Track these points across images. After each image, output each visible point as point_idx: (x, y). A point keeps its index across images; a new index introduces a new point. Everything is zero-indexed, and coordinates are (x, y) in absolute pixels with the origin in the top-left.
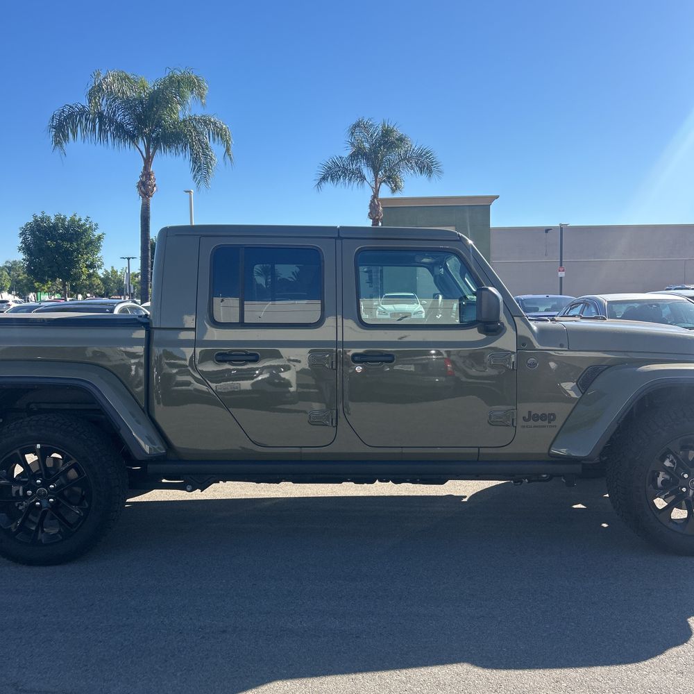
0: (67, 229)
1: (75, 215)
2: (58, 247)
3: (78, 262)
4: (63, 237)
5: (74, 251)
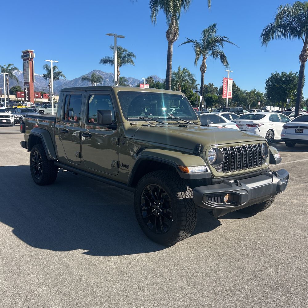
0: (286, 78)
1: (291, 72)
2: (281, 87)
3: (289, 93)
4: (284, 83)
5: (287, 89)
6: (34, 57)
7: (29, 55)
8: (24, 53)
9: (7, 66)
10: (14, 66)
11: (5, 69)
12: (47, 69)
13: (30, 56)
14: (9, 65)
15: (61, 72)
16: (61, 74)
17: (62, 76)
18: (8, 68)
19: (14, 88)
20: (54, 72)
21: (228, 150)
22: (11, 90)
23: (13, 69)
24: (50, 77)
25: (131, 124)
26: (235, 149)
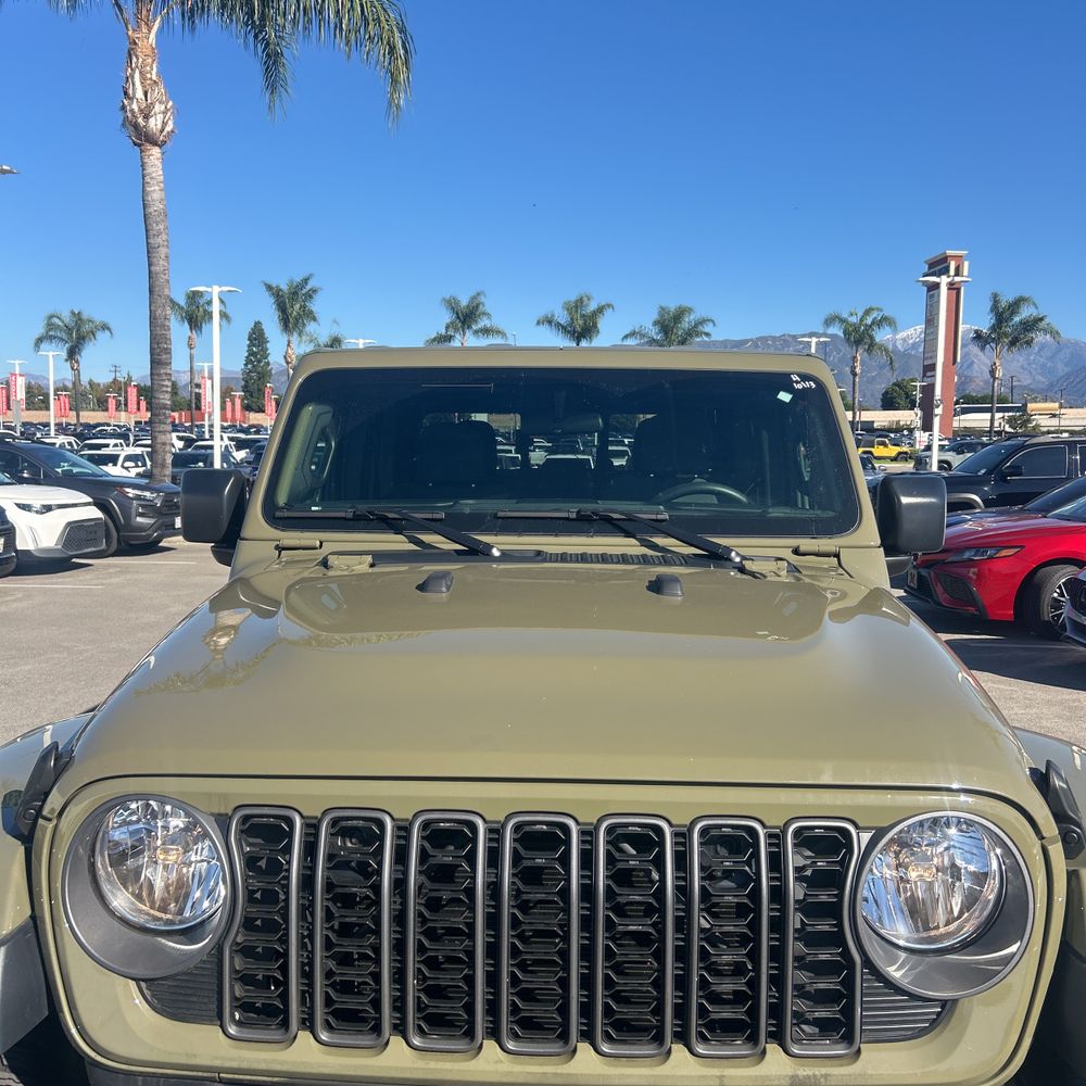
6: (966, 273)
7: (947, 269)
8: (931, 265)
9: (860, 314)
10: (881, 313)
11: (854, 324)
13: (952, 272)
14: (867, 312)
15: (1041, 319)
16: (1042, 324)
17: (1045, 331)
18: (861, 320)
19: (899, 386)
20: (1017, 319)
21: (305, 835)
22: (886, 394)
23: (879, 323)
24: (997, 341)
25: (280, 549)
26: (408, 838)
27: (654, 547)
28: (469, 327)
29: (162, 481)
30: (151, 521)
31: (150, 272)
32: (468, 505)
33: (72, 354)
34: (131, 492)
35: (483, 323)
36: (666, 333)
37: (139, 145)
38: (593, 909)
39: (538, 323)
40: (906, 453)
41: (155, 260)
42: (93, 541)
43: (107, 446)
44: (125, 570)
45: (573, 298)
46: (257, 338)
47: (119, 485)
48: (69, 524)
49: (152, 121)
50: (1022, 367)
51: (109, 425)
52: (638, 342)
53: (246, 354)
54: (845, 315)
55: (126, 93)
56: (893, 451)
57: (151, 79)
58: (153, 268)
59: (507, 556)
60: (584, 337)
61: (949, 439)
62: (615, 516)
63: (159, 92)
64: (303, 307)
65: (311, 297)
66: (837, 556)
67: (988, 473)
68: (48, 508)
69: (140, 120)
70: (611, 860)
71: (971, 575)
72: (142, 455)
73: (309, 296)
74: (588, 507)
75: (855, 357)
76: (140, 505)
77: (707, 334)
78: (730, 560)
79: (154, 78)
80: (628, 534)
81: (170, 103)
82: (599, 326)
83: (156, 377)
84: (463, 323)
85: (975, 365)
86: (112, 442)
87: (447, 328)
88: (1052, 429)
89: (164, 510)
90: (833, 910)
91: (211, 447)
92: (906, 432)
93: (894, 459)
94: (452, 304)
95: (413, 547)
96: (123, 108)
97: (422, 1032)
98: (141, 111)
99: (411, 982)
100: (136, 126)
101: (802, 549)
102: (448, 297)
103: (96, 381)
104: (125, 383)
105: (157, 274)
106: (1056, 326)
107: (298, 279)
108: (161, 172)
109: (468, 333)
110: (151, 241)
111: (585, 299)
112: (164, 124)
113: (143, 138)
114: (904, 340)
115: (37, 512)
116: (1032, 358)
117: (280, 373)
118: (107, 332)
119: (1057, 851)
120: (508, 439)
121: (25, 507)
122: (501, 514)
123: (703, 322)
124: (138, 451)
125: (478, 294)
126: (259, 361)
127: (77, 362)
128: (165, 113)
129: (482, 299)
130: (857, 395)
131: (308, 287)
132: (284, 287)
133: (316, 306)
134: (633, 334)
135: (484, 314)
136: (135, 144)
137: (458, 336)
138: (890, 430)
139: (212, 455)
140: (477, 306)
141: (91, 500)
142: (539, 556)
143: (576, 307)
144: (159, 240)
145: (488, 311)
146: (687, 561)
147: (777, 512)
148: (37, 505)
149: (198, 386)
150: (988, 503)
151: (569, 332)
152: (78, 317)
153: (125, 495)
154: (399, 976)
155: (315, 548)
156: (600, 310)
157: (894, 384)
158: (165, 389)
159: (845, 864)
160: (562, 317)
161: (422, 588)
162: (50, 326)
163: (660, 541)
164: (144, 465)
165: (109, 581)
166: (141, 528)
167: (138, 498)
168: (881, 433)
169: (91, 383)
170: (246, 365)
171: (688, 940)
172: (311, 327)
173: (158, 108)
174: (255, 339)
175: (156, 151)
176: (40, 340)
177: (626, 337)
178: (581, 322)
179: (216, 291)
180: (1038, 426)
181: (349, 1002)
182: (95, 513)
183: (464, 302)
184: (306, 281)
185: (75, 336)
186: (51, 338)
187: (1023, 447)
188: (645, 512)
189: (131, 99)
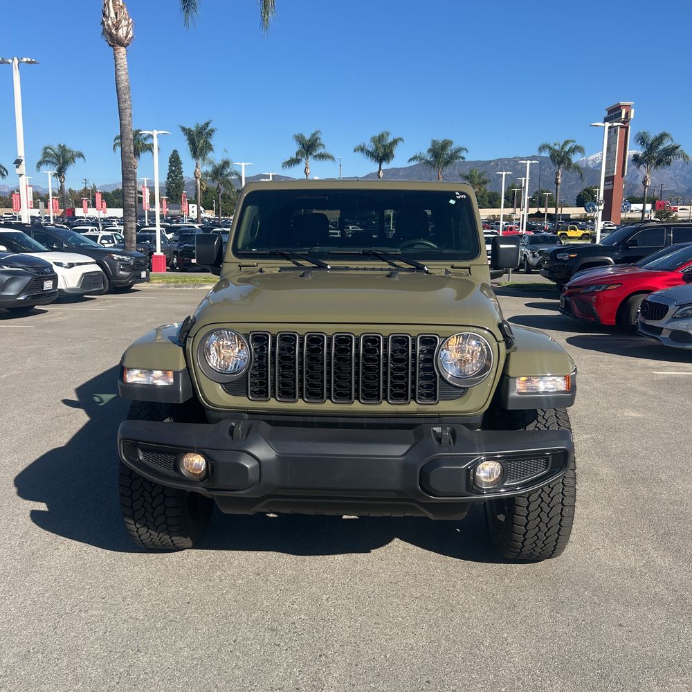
6: (632, 117)
7: (620, 114)
8: (610, 112)
9: (561, 144)
10: (575, 144)
11: (557, 151)
12: (644, 142)
13: (623, 116)
14: (566, 143)
15: (677, 147)
16: (677, 151)
17: (679, 155)
18: (562, 149)
19: (588, 191)
20: (661, 147)
21: (272, 340)
22: (580, 196)
23: (573, 150)
24: (648, 162)
25: (240, 266)
26: (303, 340)
27: (395, 265)
28: (311, 154)
29: (131, 250)
30: (128, 274)
31: (121, 124)
32: (317, 249)
33: (60, 173)
34: (116, 257)
35: (320, 151)
36: (436, 157)
37: (113, 46)
38: (359, 360)
39: (355, 151)
40: (588, 234)
41: (123, 117)
42: (96, 284)
43: (87, 230)
44: (115, 302)
45: (377, 134)
46: (175, 161)
47: (108, 253)
48: (84, 274)
49: (120, 31)
50: (671, 178)
51: (83, 218)
52: (418, 163)
53: (168, 172)
54: (552, 145)
55: (104, 14)
56: (580, 233)
57: (119, 5)
58: (122, 122)
59: (333, 268)
60: (384, 160)
61: (617, 226)
62: (379, 253)
63: (124, 13)
64: (206, 142)
65: (210, 135)
66: (469, 268)
67: (618, 245)
68: (71, 265)
69: (113, 31)
70: (364, 346)
71: (593, 300)
72: (112, 236)
73: (210, 134)
74: (367, 249)
75: (558, 172)
76: (121, 264)
77: (463, 158)
78: (424, 269)
79: (121, 4)
80: (384, 260)
81: (131, 20)
82: (394, 152)
83: (126, 188)
84: (307, 151)
85: (639, 177)
86: (90, 228)
87: (297, 154)
88: (685, 219)
89: (135, 267)
90: (431, 361)
91: (155, 231)
92: (590, 221)
93: (580, 238)
94: (300, 139)
95: (295, 266)
96: (103, 23)
97: (308, 398)
98: (113, 25)
99: (305, 382)
100: (111, 34)
101: (455, 266)
102: (297, 135)
103: (73, 189)
104: (92, 190)
105: (125, 125)
106: (687, 152)
107: (202, 123)
108: (126, 63)
109: (310, 158)
110: (121, 105)
111: (386, 135)
112: (128, 33)
113: (115, 42)
114: (593, 160)
115: (65, 267)
116: (677, 172)
117: (190, 184)
118: (82, 158)
119: (502, 345)
120: (336, 226)
121: (60, 264)
122: (331, 252)
123: (460, 150)
124: (109, 233)
125: (317, 132)
126: (177, 176)
127: (64, 177)
128: (128, 26)
129: (319, 135)
130: (558, 197)
131: (209, 128)
132: (193, 128)
133: (213, 141)
134: (415, 158)
135: (320, 145)
136: (110, 45)
137: (304, 160)
138: (580, 220)
139: (155, 235)
140: (316, 139)
141: (94, 260)
142: (347, 269)
143: (380, 140)
144: (126, 105)
145: (323, 143)
146: (407, 270)
147: (446, 251)
148: (66, 263)
149: (141, 193)
150: (616, 262)
151: (375, 157)
152: (63, 148)
153: (113, 258)
154: (301, 381)
155: (254, 266)
156: (395, 142)
157: (585, 190)
158: (131, 195)
159: (435, 347)
160: (370, 147)
161: (302, 276)
162: (46, 154)
163: (397, 263)
164: (113, 242)
165: (108, 307)
166: (122, 278)
167: (119, 260)
168: (573, 222)
169: (70, 191)
170: (168, 179)
171: (387, 369)
172: (210, 155)
173: (124, 23)
174: (174, 162)
175: (123, 50)
176: (40, 164)
177: (411, 160)
178: (382, 150)
179: (155, 133)
180: (676, 216)
181: (286, 389)
182: (97, 268)
183: (308, 137)
184: (207, 124)
185: (61, 160)
186: (47, 162)
187: (639, 229)
188: (391, 251)
189: (107, 18)
